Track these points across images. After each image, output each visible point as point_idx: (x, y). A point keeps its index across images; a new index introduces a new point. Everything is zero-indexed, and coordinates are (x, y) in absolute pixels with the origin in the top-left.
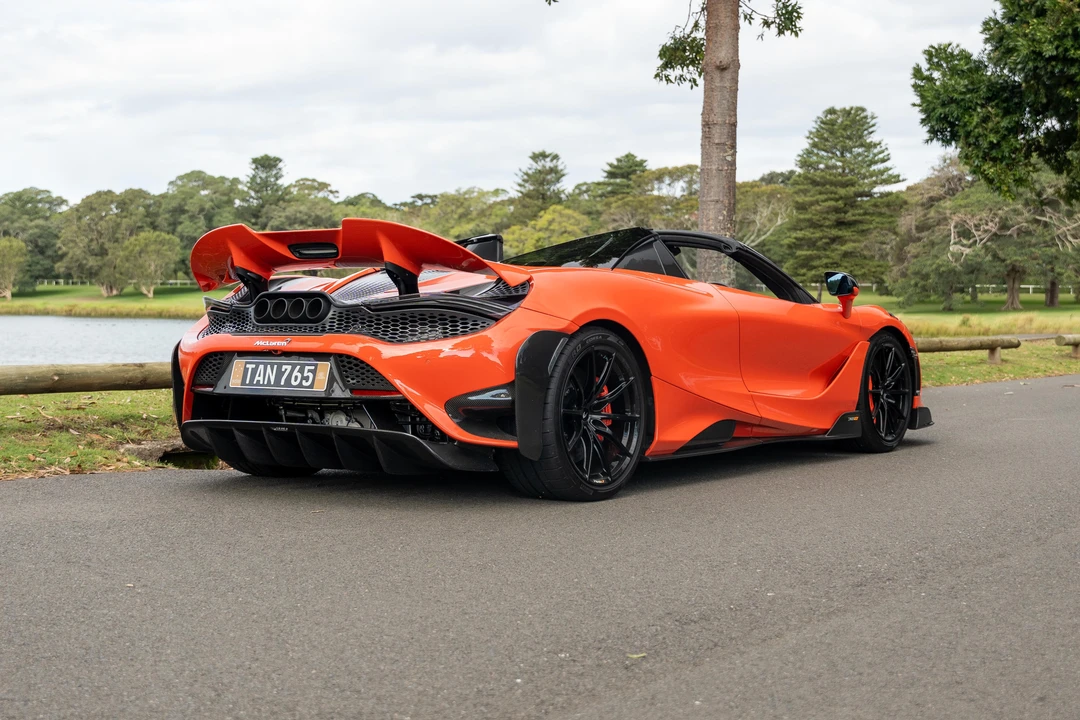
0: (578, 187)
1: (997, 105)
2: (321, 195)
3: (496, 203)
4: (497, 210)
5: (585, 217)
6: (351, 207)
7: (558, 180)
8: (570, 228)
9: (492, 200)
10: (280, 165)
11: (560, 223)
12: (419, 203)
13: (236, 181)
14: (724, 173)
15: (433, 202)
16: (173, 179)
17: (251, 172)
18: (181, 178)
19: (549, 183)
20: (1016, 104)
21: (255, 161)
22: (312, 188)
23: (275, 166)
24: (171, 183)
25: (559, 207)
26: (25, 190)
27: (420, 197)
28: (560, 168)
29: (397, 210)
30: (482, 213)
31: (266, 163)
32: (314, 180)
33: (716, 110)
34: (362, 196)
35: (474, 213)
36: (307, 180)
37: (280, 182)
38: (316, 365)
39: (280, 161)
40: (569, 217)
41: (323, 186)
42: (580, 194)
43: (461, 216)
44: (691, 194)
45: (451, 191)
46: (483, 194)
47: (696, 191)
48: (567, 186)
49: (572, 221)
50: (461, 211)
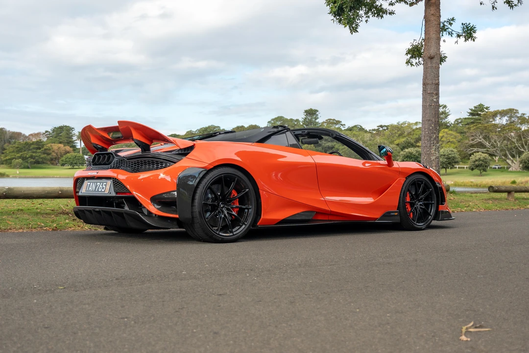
0: (456, 120)
2: (337, 126)
3: (417, 129)
4: (416, 132)
5: (459, 134)
6: (349, 131)
7: (446, 117)
8: (451, 140)
9: (414, 127)
10: (317, 113)
11: (446, 138)
12: (381, 129)
13: (297, 120)
14: (432, 107)
15: (387, 129)
16: (270, 120)
17: (304, 117)
18: (273, 120)
19: (442, 119)
21: (306, 111)
22: (333, 123)
23: (315, 114)
24: (269, 122)
25: (446, 130)
26: (209, 127)
27: (381, 126)
28: (447, 111)
29: (371, 133)
30: (409, 134)
31: (312, 113)
32: (334, 120)
33: (428, 77)
34: (355, 126)
35: (406, 133)
36: (331, 119)
37: (317, 121)
38: (106, 182)
39: (317, 111)
40: (451, 135)
41: (338, 122)
42: (458, 124)
43: (399, 135)
45: (395, 123)
46: (410, 124)
48: (451, 119)
49: (452, 136)
50: (399, 132)
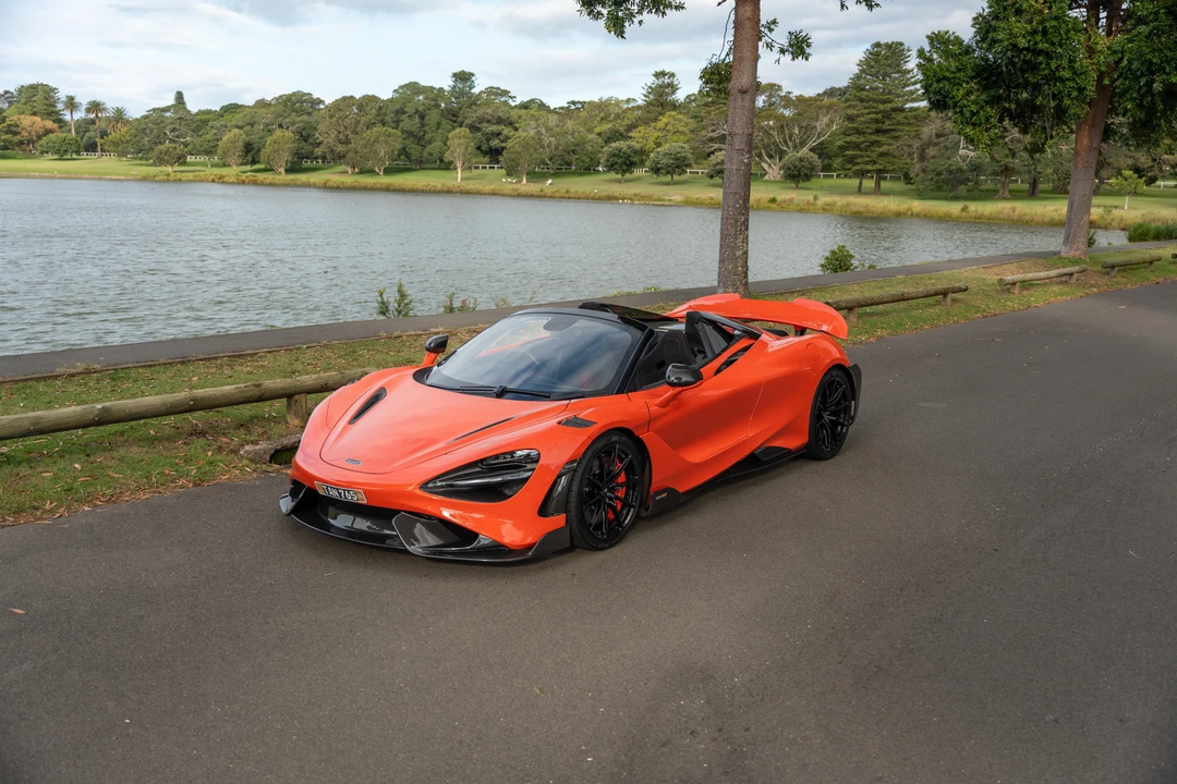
0: (688, 97)
1: (979, 83)
2: (503, 99)
3: (628, 109)
4: (628, 115)
5: (691, 120)
6: (524, 111)
7: (673, 92)
8: (681, 129)
9: (625, 106)
10: (473, 78)
11: (673, 125)
12: (573, 107)
13: (441, 90)
14: (742, 172)
15: (583, 107)
16: (396, 88)
17: (452, 83)
18: (401, 87)
19: (667, 94)
20: (994, 82)
21: (455, 75)
22: (497, 94)
23: (469, 79)
24: (395, 91)
25: (673, 113)
26: (294, 94)
27: (574, 103)
28: (676, 83)
29: (557, 113)
30: (618, 116)
31: (463, 77)
32: (498, 88)
33: (737, 124)
34: (532, 101)
35: (612, 116)
36: (493, 88)
37: (473, 91)
39: (473, 75)
40: (680, 120)
41: (505, 93)
42: (690, 102)
43: (602, 119)
44: (770, 105)
45: (596, 99)
46: (618, 102)
47: (774, 103)
48: (680, 96)
49: (682, 123)
50: (602, 115)
